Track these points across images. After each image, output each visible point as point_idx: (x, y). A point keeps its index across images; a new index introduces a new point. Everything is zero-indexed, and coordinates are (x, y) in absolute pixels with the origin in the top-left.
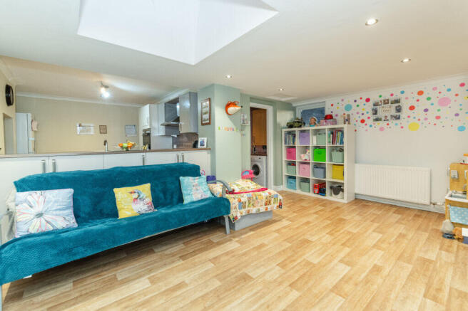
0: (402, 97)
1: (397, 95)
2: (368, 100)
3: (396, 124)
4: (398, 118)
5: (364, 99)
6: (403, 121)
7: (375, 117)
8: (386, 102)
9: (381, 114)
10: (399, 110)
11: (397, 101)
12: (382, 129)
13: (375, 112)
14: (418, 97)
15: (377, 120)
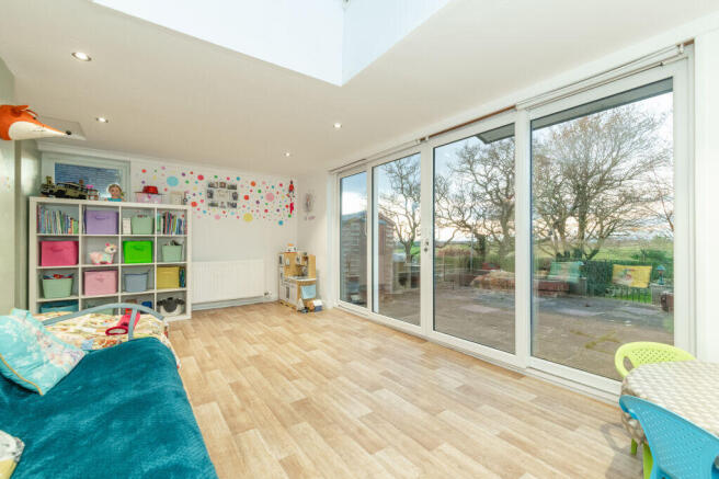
0: (239, 184)
1: (233, 181)
2: (201, 178)
3: (233, 213)
4: (234, 206)
5: (197, 174)
6: (239, 210)
7: (210, 201)
8: (223, 185)
9: (216, 199)
10: (235, 197)
11: (234, 187)
12: (217, 217)
13: (211, 195)
14: (251, 187)
15: (212, 205)
